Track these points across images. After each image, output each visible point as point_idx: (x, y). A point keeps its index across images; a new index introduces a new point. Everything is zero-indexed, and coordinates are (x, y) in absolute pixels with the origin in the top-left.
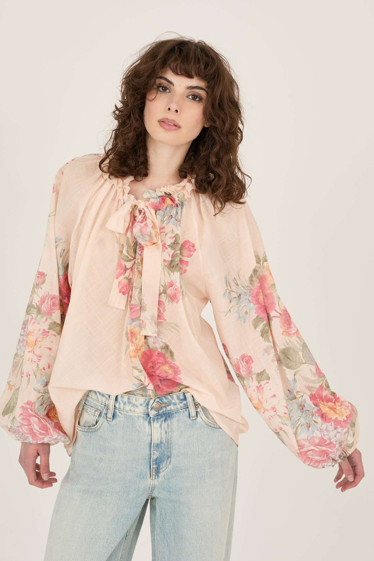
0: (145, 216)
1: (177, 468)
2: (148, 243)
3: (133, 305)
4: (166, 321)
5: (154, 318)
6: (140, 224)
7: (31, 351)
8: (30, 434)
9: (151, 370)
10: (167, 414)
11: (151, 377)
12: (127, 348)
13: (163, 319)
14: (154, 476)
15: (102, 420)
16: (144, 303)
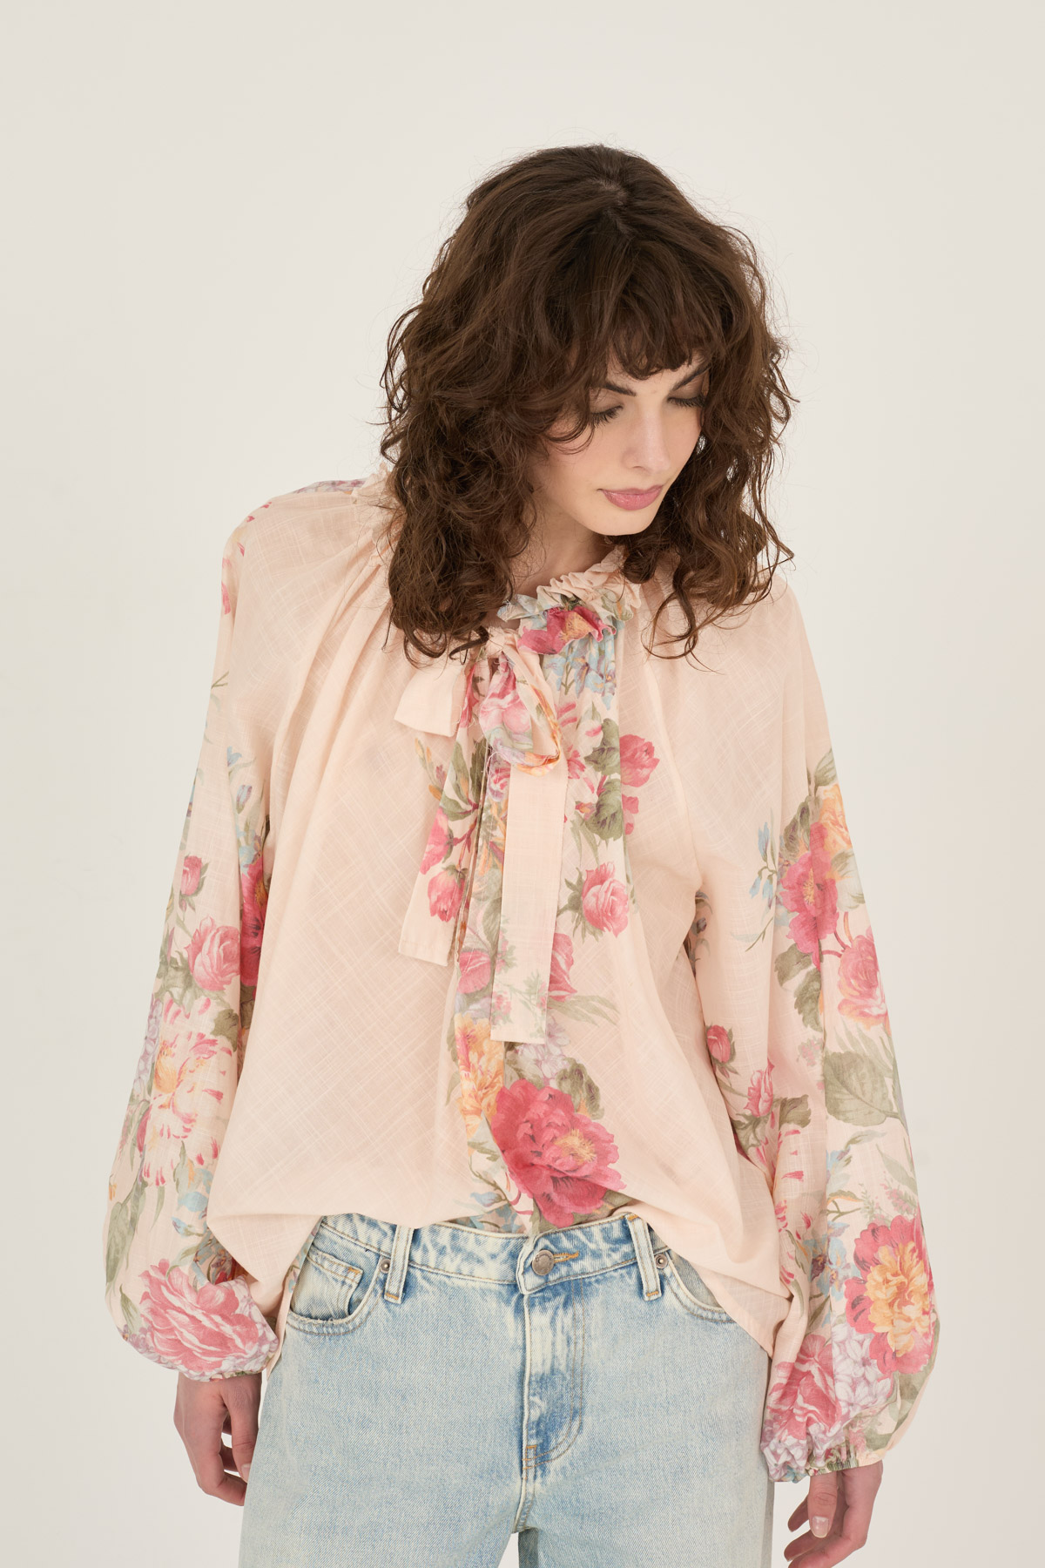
0: (509, 676)
1: (602, 1447)
2: (531, 760)
3: (468, 951)
4: (576, 994)
5: (539, 987)
6: (496, 700)
7: (167, 1104)
8: (176, 1354)
9: (525, 1149)
10: (573, 1285)
11: (527, 1169)
12: (453, 1083)
13: (565, 990)
14: (533, 1470)
15: (369, 1300)
16: (506, 942)
